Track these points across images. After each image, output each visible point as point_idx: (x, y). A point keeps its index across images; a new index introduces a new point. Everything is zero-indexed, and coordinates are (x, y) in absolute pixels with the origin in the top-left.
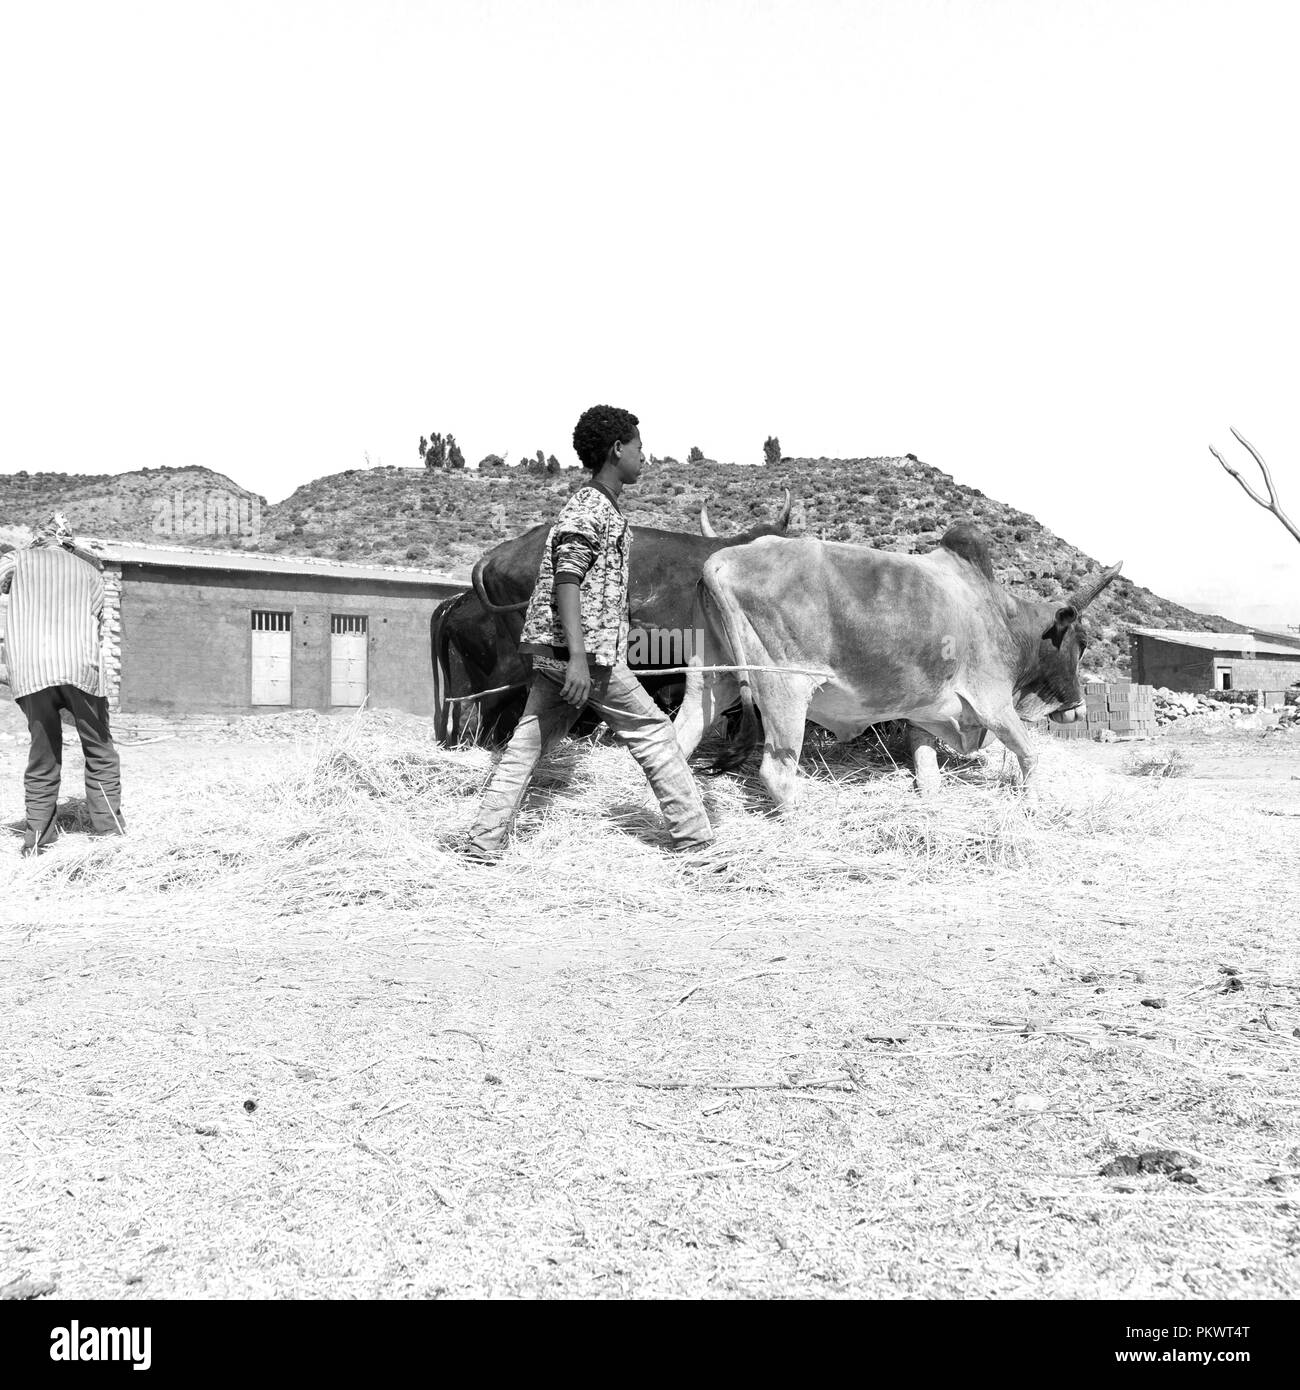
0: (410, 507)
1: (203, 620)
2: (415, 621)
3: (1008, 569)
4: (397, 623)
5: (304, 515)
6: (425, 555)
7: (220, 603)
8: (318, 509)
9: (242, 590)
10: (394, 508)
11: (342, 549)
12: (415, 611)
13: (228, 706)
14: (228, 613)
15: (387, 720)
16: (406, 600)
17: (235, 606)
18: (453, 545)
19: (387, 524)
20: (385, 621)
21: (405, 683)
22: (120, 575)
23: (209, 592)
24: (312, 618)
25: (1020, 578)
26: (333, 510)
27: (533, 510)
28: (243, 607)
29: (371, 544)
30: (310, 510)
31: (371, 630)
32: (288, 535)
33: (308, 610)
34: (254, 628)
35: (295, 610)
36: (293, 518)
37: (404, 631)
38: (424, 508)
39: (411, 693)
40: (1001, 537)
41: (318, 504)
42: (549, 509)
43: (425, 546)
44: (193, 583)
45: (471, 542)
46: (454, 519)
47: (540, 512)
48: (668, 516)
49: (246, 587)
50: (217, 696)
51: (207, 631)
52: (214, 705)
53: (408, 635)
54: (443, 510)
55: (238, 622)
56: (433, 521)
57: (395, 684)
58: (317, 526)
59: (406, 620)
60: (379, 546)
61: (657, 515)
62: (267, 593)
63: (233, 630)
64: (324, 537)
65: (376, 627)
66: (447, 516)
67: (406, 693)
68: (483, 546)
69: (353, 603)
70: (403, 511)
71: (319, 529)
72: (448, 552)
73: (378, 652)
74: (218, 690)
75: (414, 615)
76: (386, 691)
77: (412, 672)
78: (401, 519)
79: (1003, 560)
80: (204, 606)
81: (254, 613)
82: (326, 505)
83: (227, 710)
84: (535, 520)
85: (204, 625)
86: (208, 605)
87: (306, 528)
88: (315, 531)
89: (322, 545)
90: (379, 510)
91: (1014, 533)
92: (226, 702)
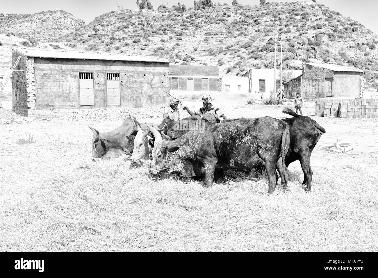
0: (134, 24)
1: (63, 76)
2: (136, 74)
3: (349, 42)
4: (130, 75)
5: (98, 28)
6: (140, 41)
7: (68, 70)
8: (103, 26)
9: (76, 65)
10: (129, 24)
11: (111, 39)
12: (136, 71)
13: (72, 106)
14: (71, 73)
15: (127, 111)
16: (133, 67)
17: (73, 71)
18: (149, 38)
19: (126, 30)
20: (126, 75)
21: (133, 97)
22: (33, 61)
23: (65, 66)
24: (100, 74)
25: (354, 45)
26: (108, 26)
27: (177, 24)
28: (76, 71)
29: (121, 38)
30: (100, 26)
31: (121, 78)
32: (92, 35)
33: (99, 72)
34: (80, 78)
35: (94, 72)
36: (94, 29)
37: (133, 78)
38: (139, 24)
39: (136, 100)
40: (347, 30)
41: (102, 24)
42: (183, 24)
43: (139, 38)
44: (59, 64)
45: (156, 37)
46: (149, 28)
47: (180, 25)
48: (225, 25)
49: (77, 64)
50: (68, 103)
51: (64, 80)
52: (68, 106)
53: (134, 79)
54: (146, 25)
55: (75, 77)
56: (142, 29)
57: (130, 97)
58: (102, 31)
59: (133, 74)
60: (124, 38)
61: (221, 25)
62: (84, 66)
63: (73, 79)
64: (105, 35)
65: (123, 77)
66: (147, 27)
67: (134, 100)
68: (160, 38)
69: (114, 69)
70: (132, 26)
71: (103, 33)
72: (147, 40)
73: (124, 86)
74: (69, 101)
75: (136, 72)
76: (127, 99)
77: (135, 92)
78: (131, 28)
79: (347, 39)
80: (63, 72)
81: (80, 74)
82: (105, 24)
83: (72, 107)
84: (178, 28)
85: (63, 78)
86: (64, 71)
87: (98, 33)
88: (102, 33)
89: (104, 38)
90: (123, 26)
91: (352, 29)
92: (72, 105)
